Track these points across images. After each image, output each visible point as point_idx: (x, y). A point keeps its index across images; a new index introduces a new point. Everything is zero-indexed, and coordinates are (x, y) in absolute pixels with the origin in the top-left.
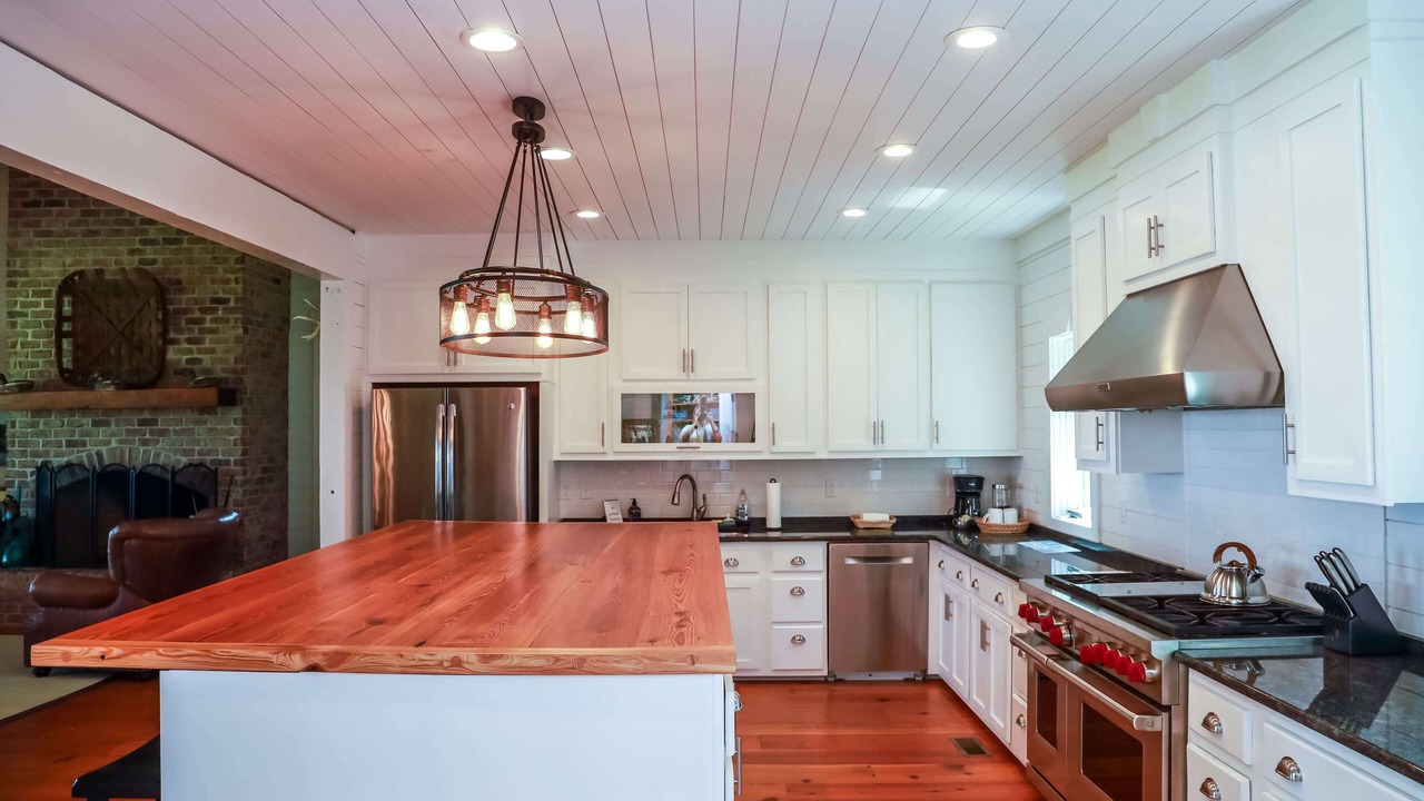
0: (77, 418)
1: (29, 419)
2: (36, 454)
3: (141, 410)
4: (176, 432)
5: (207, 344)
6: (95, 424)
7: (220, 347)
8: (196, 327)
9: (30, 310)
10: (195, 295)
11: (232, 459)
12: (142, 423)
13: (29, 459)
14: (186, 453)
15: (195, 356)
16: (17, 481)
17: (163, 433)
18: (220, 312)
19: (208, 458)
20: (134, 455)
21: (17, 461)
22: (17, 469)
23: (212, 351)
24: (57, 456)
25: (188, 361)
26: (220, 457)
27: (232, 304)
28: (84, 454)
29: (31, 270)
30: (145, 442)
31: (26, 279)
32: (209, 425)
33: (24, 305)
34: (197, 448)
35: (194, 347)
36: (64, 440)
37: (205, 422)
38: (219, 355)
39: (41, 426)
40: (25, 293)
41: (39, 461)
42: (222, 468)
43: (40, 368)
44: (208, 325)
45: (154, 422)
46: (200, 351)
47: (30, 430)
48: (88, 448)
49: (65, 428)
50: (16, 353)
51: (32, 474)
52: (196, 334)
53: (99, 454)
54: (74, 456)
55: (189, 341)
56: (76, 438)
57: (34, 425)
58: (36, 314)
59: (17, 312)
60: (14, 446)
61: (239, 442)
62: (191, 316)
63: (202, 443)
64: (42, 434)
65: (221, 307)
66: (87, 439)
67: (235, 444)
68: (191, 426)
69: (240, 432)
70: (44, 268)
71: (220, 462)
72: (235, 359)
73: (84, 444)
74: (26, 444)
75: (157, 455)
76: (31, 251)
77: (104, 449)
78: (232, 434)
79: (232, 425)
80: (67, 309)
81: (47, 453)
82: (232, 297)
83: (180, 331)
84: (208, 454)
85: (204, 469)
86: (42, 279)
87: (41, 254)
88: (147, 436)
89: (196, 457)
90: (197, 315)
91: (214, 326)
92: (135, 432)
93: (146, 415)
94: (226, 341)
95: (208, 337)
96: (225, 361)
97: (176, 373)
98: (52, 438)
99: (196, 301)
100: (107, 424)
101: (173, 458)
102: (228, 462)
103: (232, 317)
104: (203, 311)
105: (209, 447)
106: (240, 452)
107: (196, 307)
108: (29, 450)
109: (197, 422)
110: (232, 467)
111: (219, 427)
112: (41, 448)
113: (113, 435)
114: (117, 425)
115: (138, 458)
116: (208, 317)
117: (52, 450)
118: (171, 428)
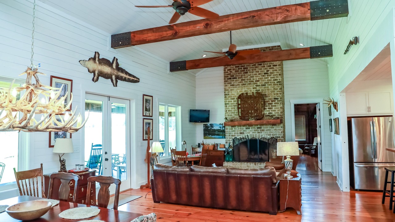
0: (242, 127)
1: (231, 128)
2: (232, 136)
3: (257, 125)
4: (266, 130)
5: (273, 109)
6: (246, 128)
7: (277, 110)
8: (270, 105)
9: (230, 103)
10: (270, 98)
11: (281, 136)
12: (258, 128)
13: (231, 137)
14: (269, 135)
15: (270, 112)
16: (228, 142)
17: (263, 130)
18: (276, 101)
19: (275, 136)
20: (256, 136)
21: (228, 137)
22: (228, 139)
23: (275, 111)
24: (237, 136)
25: (269, 113)
26: (278, 136)
27: (279, 99)
28: (244, 136)
29: (230, 94)
30: (259, 133)
31: (229, 96)
32: (275, 128)
33: (228, 102)
34: (272, 134)
35: (270, 110)
36: (239, 132)
37: (274, 128)
38: (277, 111)
39: (233, 129)
40: (229, 99)
41: (233, 137)
42: (278, 139)
43: (233, 116)
44: (273, 104)
45: (261, 128)
46: (272, 111)
47: (231, 130)
48: (245, 134)
49: (239, 129)
50: (227, 113)
51: (232, 140)
52: (271, 107)
53: (248, 135)
54: (242, 136)
55: (269, 108)
56: (242, 132)
57: (232, 129)
58: (232, 104)
59: (227, 103)
60: (227, 134)
61: (282, 132)
62: (269, 102)
63: (273, 132)
64: (234, 131)
65: (276, 100)
66: (245, 132)
67: (281, 133)
68: (270, 129)
69: (283, 130)
70: (233, 93)
71: (278, 137)
72: (281, 112)
73: (244, 133)
74: (230, 134)
75: (262, 136)
76: (230, 89)
77: (249, 134)
78: (280, 130)
79: (280, 128)
80: (239, 102)
81: (235, 136)
82: (279, 98)
83: (267, 106)
84: (274, 135)
85: (274, 139)
86: (232, 96)
87: (232, 90)
88: (259, 131)
89: (272, 136)
90: (271, 102)
91: (275, 105)
92: (256, 130)
93: (259, 126)
94: (278, 108)
95: (273, 107)
96: (278, 113)
97: (266, 116)
98: (236, 132)
99: (270, 99)
100: (249, 128)
101: (266, 136)
102: (280, 137)
103: (279, 102)
104: (272, 101)
105: (275, 133)
106: (283, 135)
107: (270, 100)
108: (231, 135)
109: (271, 128)
110: (281, 138)
111: (277, 129)
112: (234, 134)
113: (251, 131)
114: (252, 129)
115: (257, 136)
116: (273, 103)
117: (236, 135)
118: (265, 129)
